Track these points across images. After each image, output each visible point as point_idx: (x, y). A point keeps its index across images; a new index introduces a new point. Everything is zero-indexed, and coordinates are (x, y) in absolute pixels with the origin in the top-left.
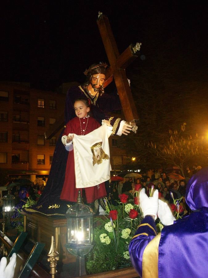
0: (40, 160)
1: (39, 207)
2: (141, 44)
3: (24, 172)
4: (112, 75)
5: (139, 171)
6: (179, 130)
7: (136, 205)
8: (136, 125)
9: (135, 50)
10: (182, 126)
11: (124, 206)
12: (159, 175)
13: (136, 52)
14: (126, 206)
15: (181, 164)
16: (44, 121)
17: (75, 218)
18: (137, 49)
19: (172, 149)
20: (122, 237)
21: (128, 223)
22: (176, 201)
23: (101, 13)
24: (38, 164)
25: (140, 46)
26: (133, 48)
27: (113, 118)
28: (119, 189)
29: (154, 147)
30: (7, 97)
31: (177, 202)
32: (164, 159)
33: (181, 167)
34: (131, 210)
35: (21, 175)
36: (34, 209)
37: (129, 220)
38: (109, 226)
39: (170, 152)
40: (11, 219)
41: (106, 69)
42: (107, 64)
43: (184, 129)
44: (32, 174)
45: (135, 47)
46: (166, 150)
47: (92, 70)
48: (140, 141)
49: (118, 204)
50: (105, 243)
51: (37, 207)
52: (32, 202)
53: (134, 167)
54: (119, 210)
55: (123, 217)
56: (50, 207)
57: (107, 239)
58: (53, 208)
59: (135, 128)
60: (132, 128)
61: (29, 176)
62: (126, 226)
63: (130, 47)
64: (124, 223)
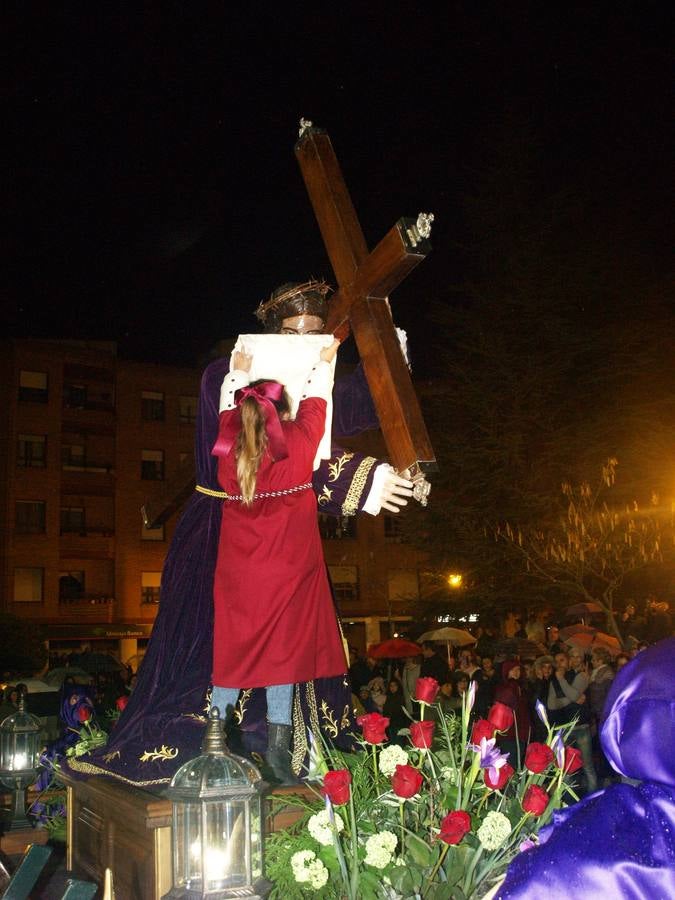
0: (150, 590)
1: (110, 757)
2: (432, 217)
3: (97, 631)
4: (347, 317)
5: (473, 618)
6: (596, 482)
7: (416, 750)
8: (426, 479)
9: (416, 238)
10: (605, 470)
11: (378, 755)
12: (542, 630)
13: (418, 243)
14: (385, 754)
15: (608, 595)
16: (163, 463)
17: (197, 803)
18: (420, 231)
19: (577, 546)
20: (368, 861)
21: (392, 811)
22: (555, 733)
23: (309, 124)
24: (144, 603)
25: (432, 224)
26: (409, 231)
27: (351, 456)
28: (404, 680)
29: (517, 540)
30: (44, 388)
31: (557, 738)
32: (552, 578)
33: (607, 606)
34: (399, 767)
35: (92, 642)
36: (95, 765)
37: (392, 800)
38: (323, 825)
39: (567, 555)
40: (29, 795)
41: (327, 299)
42: (327, 284)
43: (611, 478)
44: (127, 637)
45: (414, 227)
46: (556, 550)
47: (278, 304)
48: (474, 522)
49: (359, 747)
50: (308, 884)
51: (104, 757)
52: (99, 738)
53: (456, 605)
54: (359, 771)
55: (374, 790)
56: (146, 756)
57: (316, 869)
58: (154, 758)
59: (422, 489)
60: (412, 489)
61: (116, 644)
62: (382, 824)
63: (398, 227)
64: (375, 812)
